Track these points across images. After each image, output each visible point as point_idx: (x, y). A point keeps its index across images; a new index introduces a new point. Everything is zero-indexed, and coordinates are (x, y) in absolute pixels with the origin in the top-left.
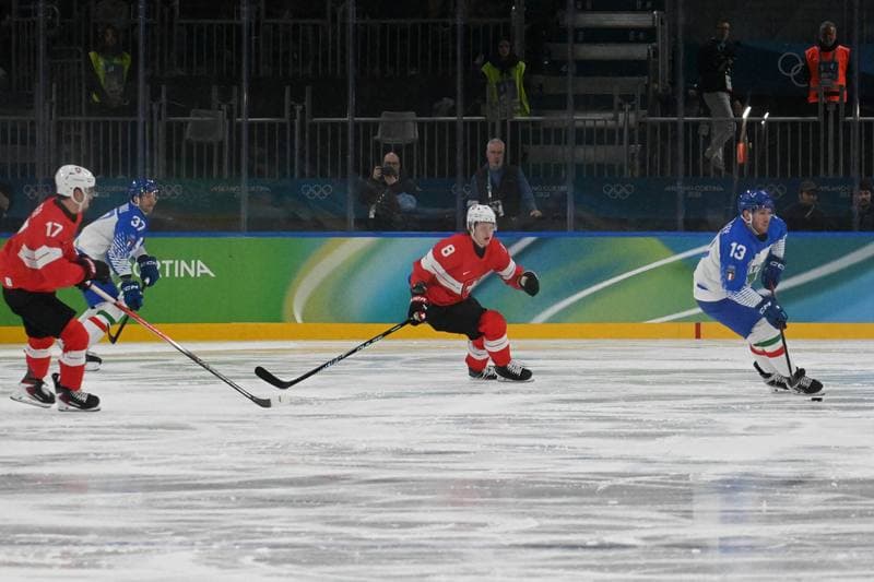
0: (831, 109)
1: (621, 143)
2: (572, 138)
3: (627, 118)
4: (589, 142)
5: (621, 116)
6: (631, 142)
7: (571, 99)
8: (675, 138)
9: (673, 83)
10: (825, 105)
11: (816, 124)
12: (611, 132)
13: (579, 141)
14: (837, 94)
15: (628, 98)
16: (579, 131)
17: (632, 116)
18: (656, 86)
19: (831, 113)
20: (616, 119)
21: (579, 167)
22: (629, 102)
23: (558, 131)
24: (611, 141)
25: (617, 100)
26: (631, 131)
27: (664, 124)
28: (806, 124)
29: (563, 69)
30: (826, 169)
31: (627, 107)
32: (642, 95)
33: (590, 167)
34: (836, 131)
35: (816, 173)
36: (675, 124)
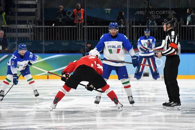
0: (80, 24)
1: (29, 32)
2: (17, 31)
3: (30, 26)
4: (21, 32)
5: (29, 26)
6: (31, 32)
7: (16, 22)
8: (42, 31)
9: (41, 18)
10: (78, 23)
11: (76, 28)
12: (26, 29)
13: (18, 32)
14: (81, 21)
15: (30, 21)
16: (18, 29)
17: (31, 26)
18: (37, 18)
19: (80, 25)
20: (27, 26)
21: (18, 38)
22: (30, 22)
23: (13, 29)
24: (26, 32)
25: (28, 22)
26: (31, 29)
27: (39, 28)
28: (73, 28)
29: (14, 14)
30: (78, 38)
31: (30, 23)
32: (34, 21)
33: (21, 38)
34: (81, 29)
35: (76, 39)
36: (42, 28)
